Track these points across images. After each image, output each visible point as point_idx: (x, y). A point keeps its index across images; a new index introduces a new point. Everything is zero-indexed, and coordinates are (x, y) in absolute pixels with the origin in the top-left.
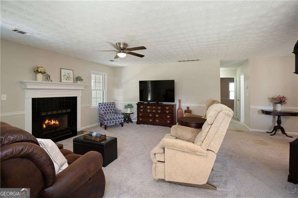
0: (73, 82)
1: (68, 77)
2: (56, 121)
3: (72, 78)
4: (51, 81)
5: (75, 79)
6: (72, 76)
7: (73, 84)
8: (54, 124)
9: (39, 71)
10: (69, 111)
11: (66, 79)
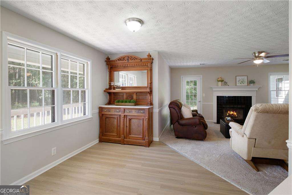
0: (247, 85)
1: (242, 82)
2: (234, 112)
3: (247, 82)
4: (229, 86)
5: (249, 82)
6: (246, 81)
7: (248, 86)
8: (232, 114)
9: (219, 80)
10: (244, 106)
11: (241, 83)
